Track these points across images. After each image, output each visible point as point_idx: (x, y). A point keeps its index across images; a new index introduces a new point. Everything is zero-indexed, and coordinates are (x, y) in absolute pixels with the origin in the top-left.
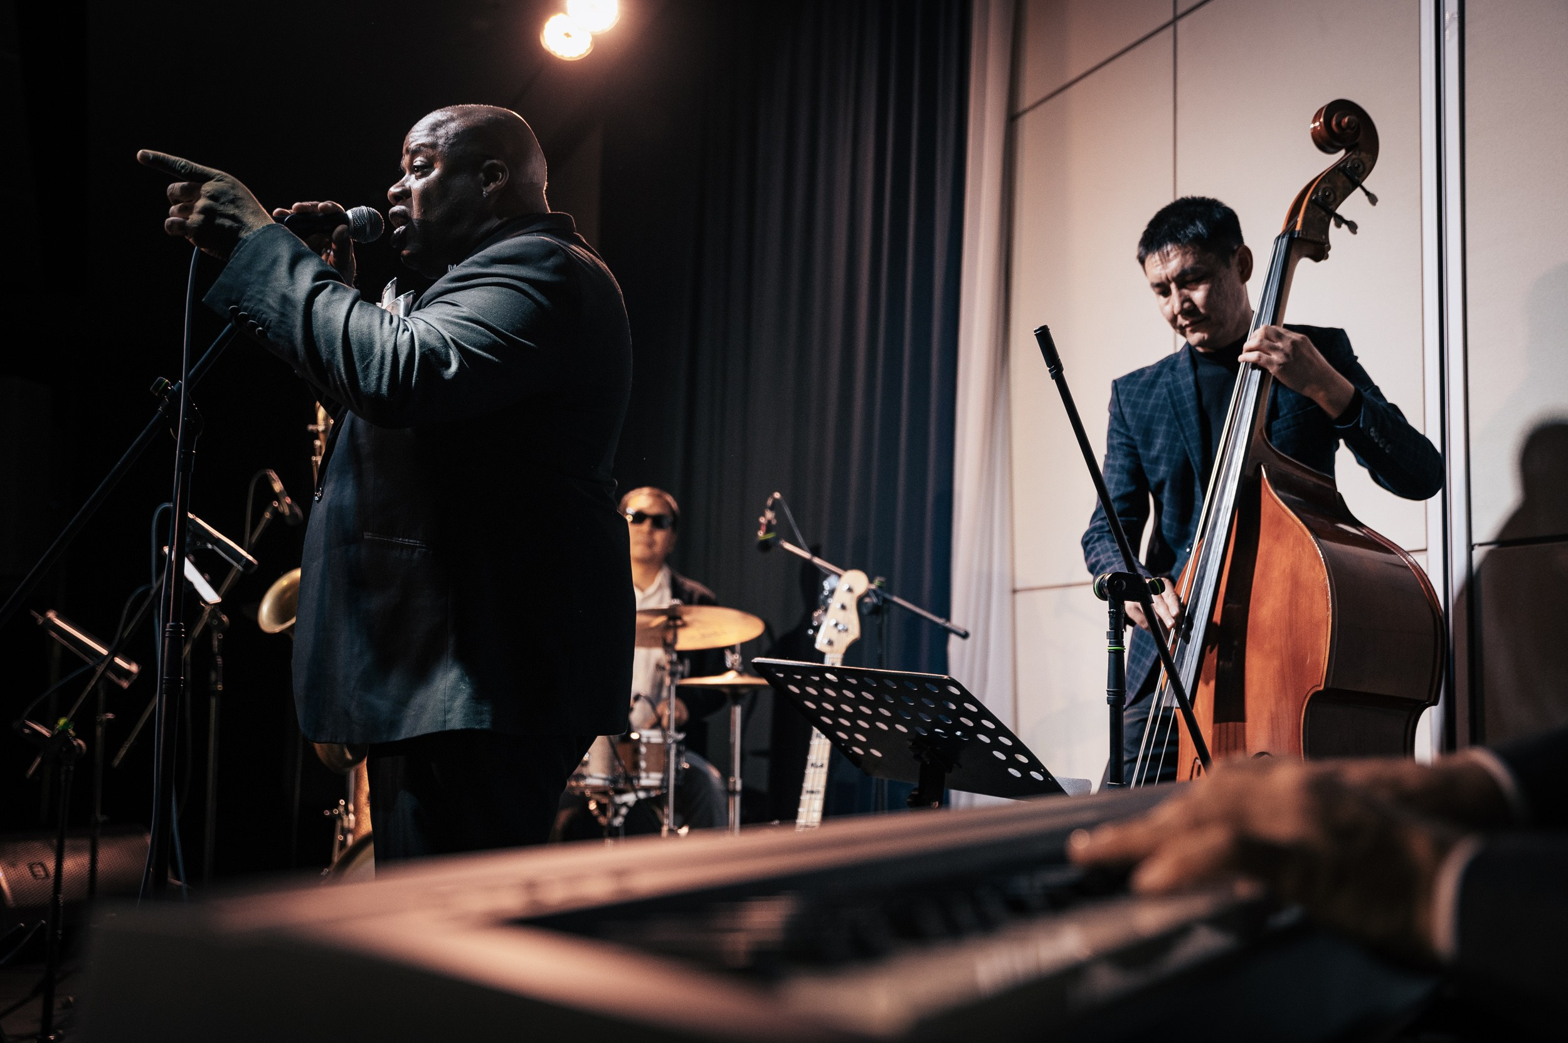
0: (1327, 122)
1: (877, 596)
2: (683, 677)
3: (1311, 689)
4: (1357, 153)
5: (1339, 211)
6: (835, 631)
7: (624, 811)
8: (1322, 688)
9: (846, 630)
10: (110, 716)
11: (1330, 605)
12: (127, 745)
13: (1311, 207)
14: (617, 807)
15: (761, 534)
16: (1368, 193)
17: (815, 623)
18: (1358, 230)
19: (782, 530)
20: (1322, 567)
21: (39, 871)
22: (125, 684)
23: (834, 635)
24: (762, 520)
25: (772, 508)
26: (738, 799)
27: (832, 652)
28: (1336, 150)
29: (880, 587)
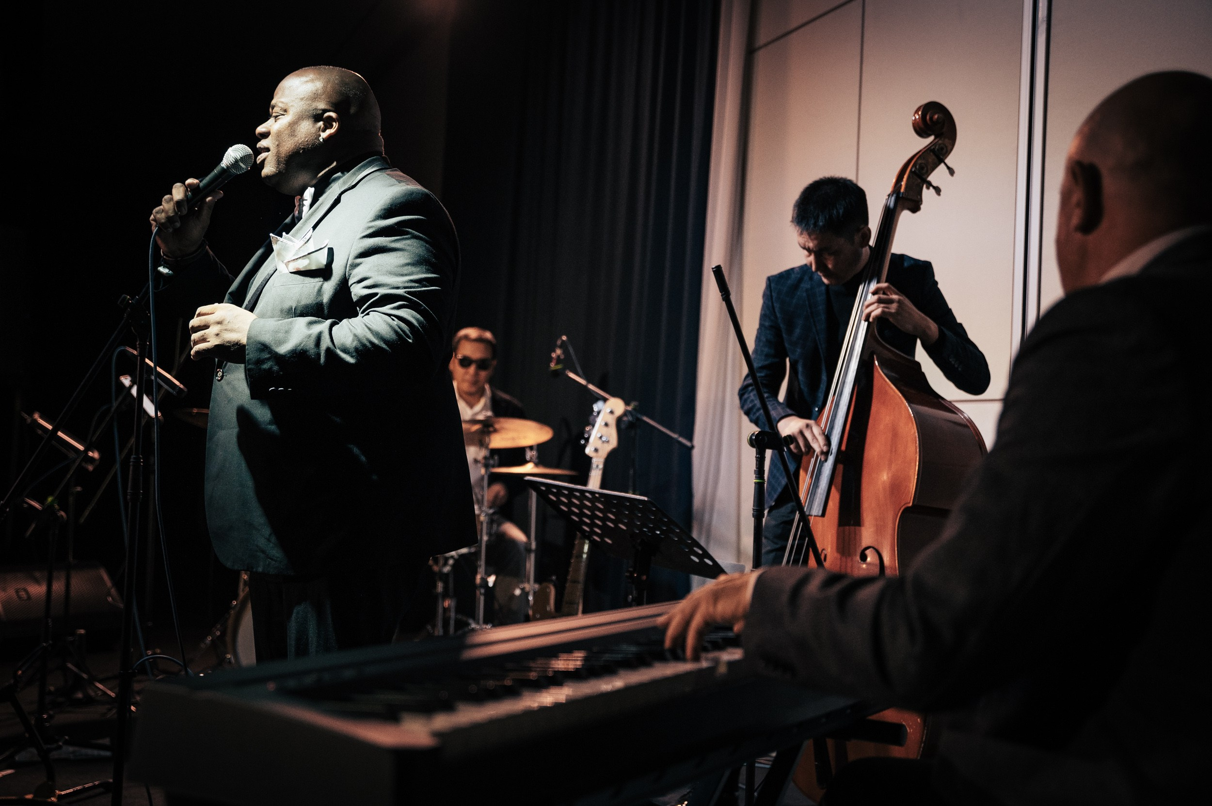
0: (923, 117)
1: (632, 415)
2: (493, 466)
3: (904, 505)
4: (943, 139)
5: (930, 178)
6: (600, 442)
7: (451, 562)
8: (911, 504)
9: (608, 442)
10: (79, 489)
11: (918, 450)
12: (90, 508)
13: (911, 176)
14: (446, 560)
15: (552, 365)
16: (948, 168)
17: (586, 436)
18: (941, 193)
19: (567, 363)
20: (912, 423)
21: (23, 594)
22: (90, 468)
23: (599, 444)
24: (554, 355)
25: (561, 347)
26: (533, 556)
27: (597, 457)
28: (928, 136)
29: (634, 409)
